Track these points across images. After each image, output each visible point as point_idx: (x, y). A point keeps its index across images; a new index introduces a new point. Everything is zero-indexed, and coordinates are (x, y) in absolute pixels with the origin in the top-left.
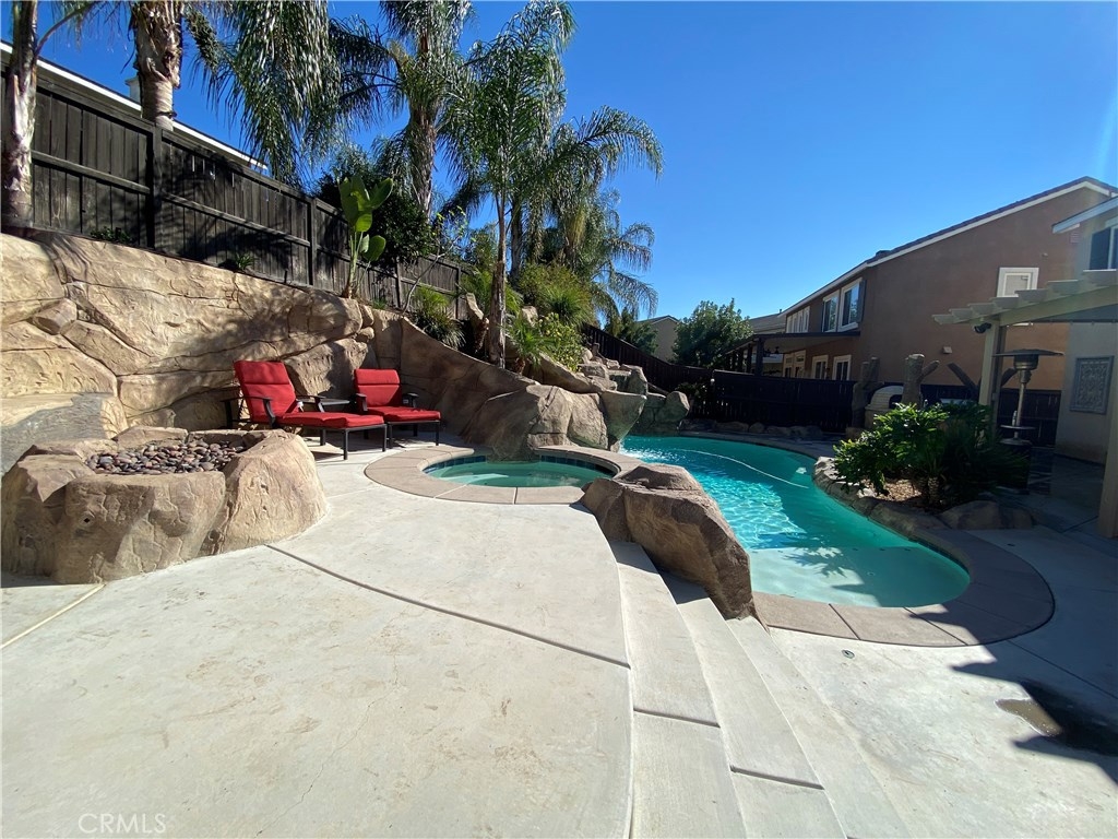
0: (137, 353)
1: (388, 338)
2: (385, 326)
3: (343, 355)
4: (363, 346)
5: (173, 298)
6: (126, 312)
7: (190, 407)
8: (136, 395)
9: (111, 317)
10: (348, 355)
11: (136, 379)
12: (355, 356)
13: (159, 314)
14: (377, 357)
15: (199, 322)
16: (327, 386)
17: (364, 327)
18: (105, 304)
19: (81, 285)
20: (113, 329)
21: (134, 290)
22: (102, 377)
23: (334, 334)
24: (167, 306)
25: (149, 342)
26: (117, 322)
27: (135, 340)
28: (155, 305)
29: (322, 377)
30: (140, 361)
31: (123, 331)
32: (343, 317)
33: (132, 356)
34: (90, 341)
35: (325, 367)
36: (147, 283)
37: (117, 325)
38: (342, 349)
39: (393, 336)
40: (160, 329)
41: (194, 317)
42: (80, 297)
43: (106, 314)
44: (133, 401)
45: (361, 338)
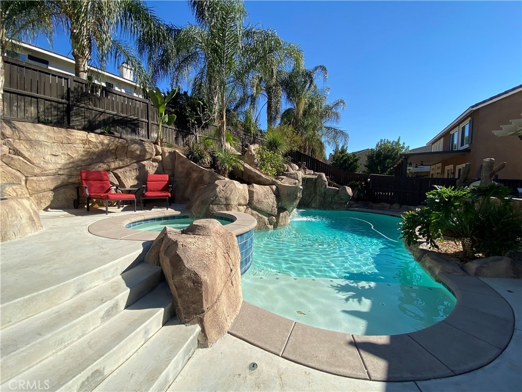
0: (36, 167)
1: (169, 160)
2: (167, 154)
3: (145, 169)
4: (156, 164)
5: (55, 144)
6: (31, 150)
7: (62, 190)
8: (34, 185)
9: (24, 153)
10: (147, 168)
11: (35, 178)
12: (151, 168)
13: (48, 151)
14: (163, 169)
15: (68, 154)
16: (136, 182)
17: (156, 155)
18: (22, 147)
19: (10, 139)
20: (24, 157)
21: (36, 141)
22: (17, 177)
23: (140, 158)
24: (52, 148)
25: (42, 162)
26: (27, 154)
27: (35, 162)
28: (46, 147)
29: (133, 178)
30: (37, 171)
31: (29, 158)
32: (144, 151)
33: (33, 169)
34: (12, 162)
35: (135, 174)
36: (42, 138)
37: (26, 155)
38: (144, 166)
39: (171, 159)
40: (48, 157)
41: (65, 152)
42: (10, 144)
43: (22, 151)
44: (33, 187)
45: (154, 160)
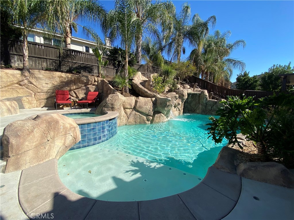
0: (39, 89)
1: (100, 84)
2: (100, 82)
3: (89, 89)
4: (94, 87)
5: (47, 79)
6: (37, 82)
7: (50, 99)
8: (38, 97)
9: (33, 83)
10: (90, 89)
11: (38, 94)
12: (92, 88)
13: (44, 82)
14: (98, 89)
15: (52, 83)
16: (84, 96)
17: (94, 82)
18: (33, 81)
19: (28, 77)
20: (34, 85)
21: (39, 78)
22: (31, 94)
23: (86, 84)
24: (45, 80)
25: (41, 87)
26: (35, 83)
27: (38, 87)
28: (43, 80)
29: (83, 94)
30: (39, 91)
31: (36, 85)
32: (88, 80)
33: (37, 90)
34: (29, 87)
35: (84, 92)
36: (41, 76)
37: (35, 84)
38: (88, 88)
39: (101, 84)
40: (44, 85)
41: (51, 82)
42: (28, 79)
43: (33, 82)
44: (38, 98)
45: (93, 85)
